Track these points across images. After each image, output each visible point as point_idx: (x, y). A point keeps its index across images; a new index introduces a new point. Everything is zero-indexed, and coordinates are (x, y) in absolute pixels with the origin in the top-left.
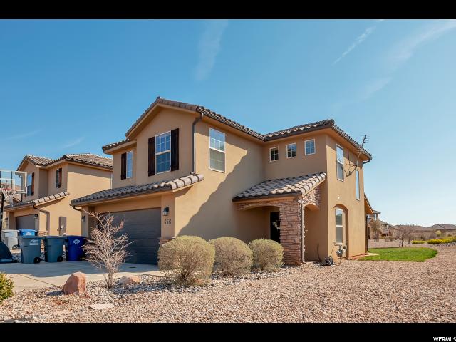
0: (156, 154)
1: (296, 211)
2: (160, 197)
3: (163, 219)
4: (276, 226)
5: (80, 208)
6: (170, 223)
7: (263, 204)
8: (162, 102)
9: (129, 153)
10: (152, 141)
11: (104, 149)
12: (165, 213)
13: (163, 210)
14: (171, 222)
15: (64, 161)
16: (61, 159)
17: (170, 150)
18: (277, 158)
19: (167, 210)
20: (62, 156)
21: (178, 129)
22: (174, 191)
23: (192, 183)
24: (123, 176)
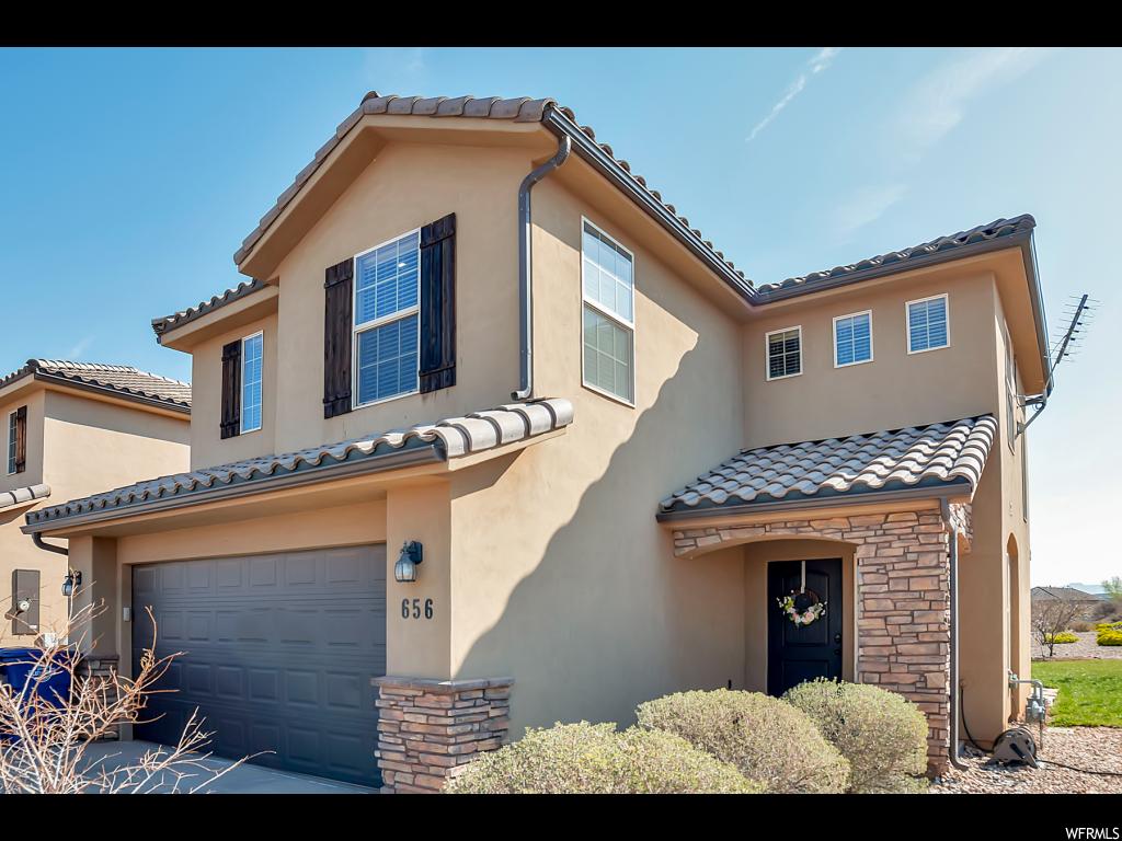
0: (356, 328)
1: (930, 560)
2: (381, 496)
3: (395, 595)
4: (791, 610)
5: (64, 543)
6: (429, 613)
7: (781, 533)
8: (386, 108)
9: (251, 338)
10: (339, 279)
11: (161, 328)
12: (407, 571)
13: (393, 553)
14: (431, 610)
15: (30, 379)
16: (21, 375)
17: (416, 308)
18: (793, 365)
19: (414, 554)
20: (23, 365)
21: (453, 217)
22: (453, 465)
23: (528, 435)
24: (230, 427)
